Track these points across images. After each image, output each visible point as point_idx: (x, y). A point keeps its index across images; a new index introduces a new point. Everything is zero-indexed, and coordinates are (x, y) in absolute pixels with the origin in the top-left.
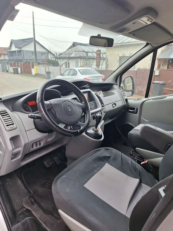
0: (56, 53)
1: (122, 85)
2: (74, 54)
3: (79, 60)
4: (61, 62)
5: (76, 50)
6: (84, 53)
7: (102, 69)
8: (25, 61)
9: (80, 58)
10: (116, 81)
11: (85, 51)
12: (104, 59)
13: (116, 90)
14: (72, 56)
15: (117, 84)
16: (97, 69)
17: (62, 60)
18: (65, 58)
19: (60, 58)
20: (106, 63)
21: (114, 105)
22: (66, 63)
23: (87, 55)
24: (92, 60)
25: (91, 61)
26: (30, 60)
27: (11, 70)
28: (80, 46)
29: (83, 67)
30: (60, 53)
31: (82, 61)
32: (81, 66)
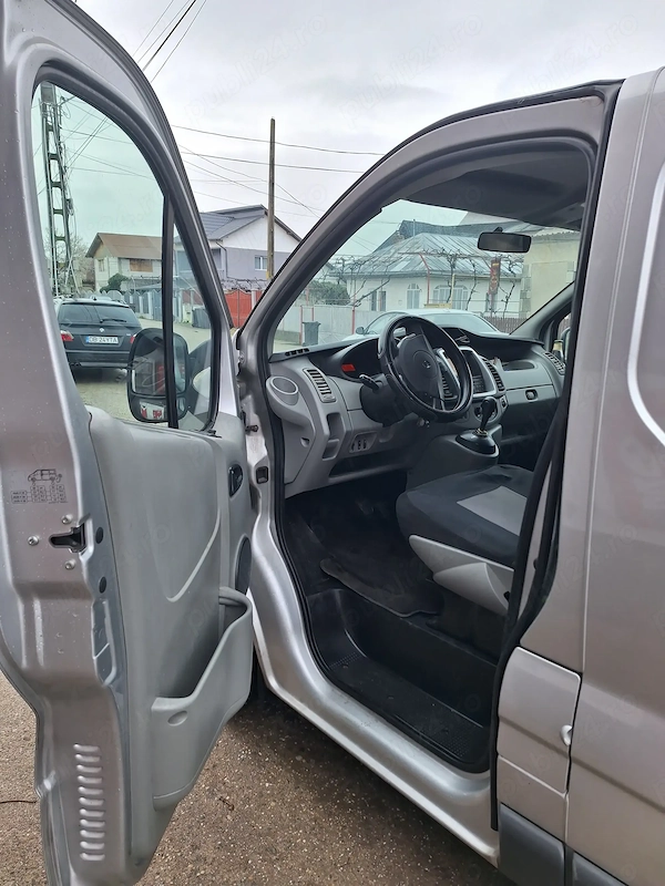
0: (344, 261)
1: (556, 347)
2: (406, 263)
3: (422, 284)
4: (355, 290)
5: (412, 250)
6: (443, 259)
7: (507, 315)
8: (232, 285)
9: (429, 276)
10: (542, 336)
11: (447, 251)
12: (515, 281)
13: (538, 359)
14: (398, 268)
15: (542, 346)
16: (488, 315)
17: (359, 283)
18: (372, 277)
19: (354, 278)
20: (523, 295)
21: (531, 394)
22: (374, 293)
23: (453, 266)
24: (469, 285)
25: (465, 288)
26: (248, 281)
27: (185, 313)
28: (427, 235)
29: (435, 305)
30: (356, 259)
31: (433, 286)
32: (427, 305)
